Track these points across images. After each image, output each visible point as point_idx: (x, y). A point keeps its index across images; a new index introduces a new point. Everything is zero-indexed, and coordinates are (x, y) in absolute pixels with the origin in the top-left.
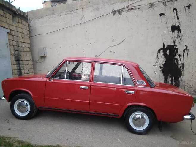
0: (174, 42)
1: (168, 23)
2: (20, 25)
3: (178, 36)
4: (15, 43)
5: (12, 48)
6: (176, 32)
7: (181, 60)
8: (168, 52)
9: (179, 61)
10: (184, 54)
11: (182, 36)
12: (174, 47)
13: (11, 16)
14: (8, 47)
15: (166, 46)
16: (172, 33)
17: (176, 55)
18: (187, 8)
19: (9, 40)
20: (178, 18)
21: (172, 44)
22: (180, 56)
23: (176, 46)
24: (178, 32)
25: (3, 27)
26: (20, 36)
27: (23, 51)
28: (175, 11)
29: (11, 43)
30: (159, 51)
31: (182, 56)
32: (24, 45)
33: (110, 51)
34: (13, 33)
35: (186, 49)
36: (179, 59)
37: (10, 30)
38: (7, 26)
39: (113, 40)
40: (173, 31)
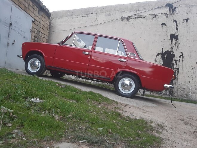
0: (172, 48)
1: (168, 31)
2: (43, 19)
3: (176, 43)
4: (36, 31)
5: (34, 34)
6: (174, 40)
7: (176, 65)
8: (166, 57)
9: (175, 66)
10: (179, 60)
11: (179, 44)
12: (172, 53)
13: (38, 10)
14: (30, 32)
15: (164, 52)
16: (170, 41)
17: (172, 60)
18: (185, 21)
19: (32, 27)
20: (177, 29)
21: (170, 50)
22: (176, 61)
23: (173, 52)
24: (176, 41)
25: (30, 15)
26: (42, 27)
27: (41, 40)
28: (175, 22)
29: (34, 30)
30: (158, 55)
31: (178, 62)
32: (43, 36)
34: (36, 22)
35: (182, 55)
36: (175, 64)
37: (35, 20)
38: (33, 15)
40: (172, 39)
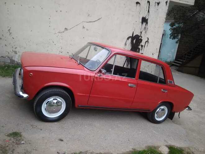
0: (141, 32)
1: (141, 13)
3: (145, 28)
6: (144, 24)
7: (142, 50)
8: (134, 41)
9: (141, 51)
10: (145, 45)
11: (148, 29)
12: (140, 38)
15: (134, 35)
16: (141, 24)
17: (139, 45)
18: (157, 4)
20: (149, 11)
21: (139, 35)
22: (142, 46)
23: (142, 37)
24: (146, 25)
28: (148, 3)
30: (128, 39)
31: (143, 47)
33: (84, 27)
35: (148, 41)
36: (141, 49)
39: (89, 15)
